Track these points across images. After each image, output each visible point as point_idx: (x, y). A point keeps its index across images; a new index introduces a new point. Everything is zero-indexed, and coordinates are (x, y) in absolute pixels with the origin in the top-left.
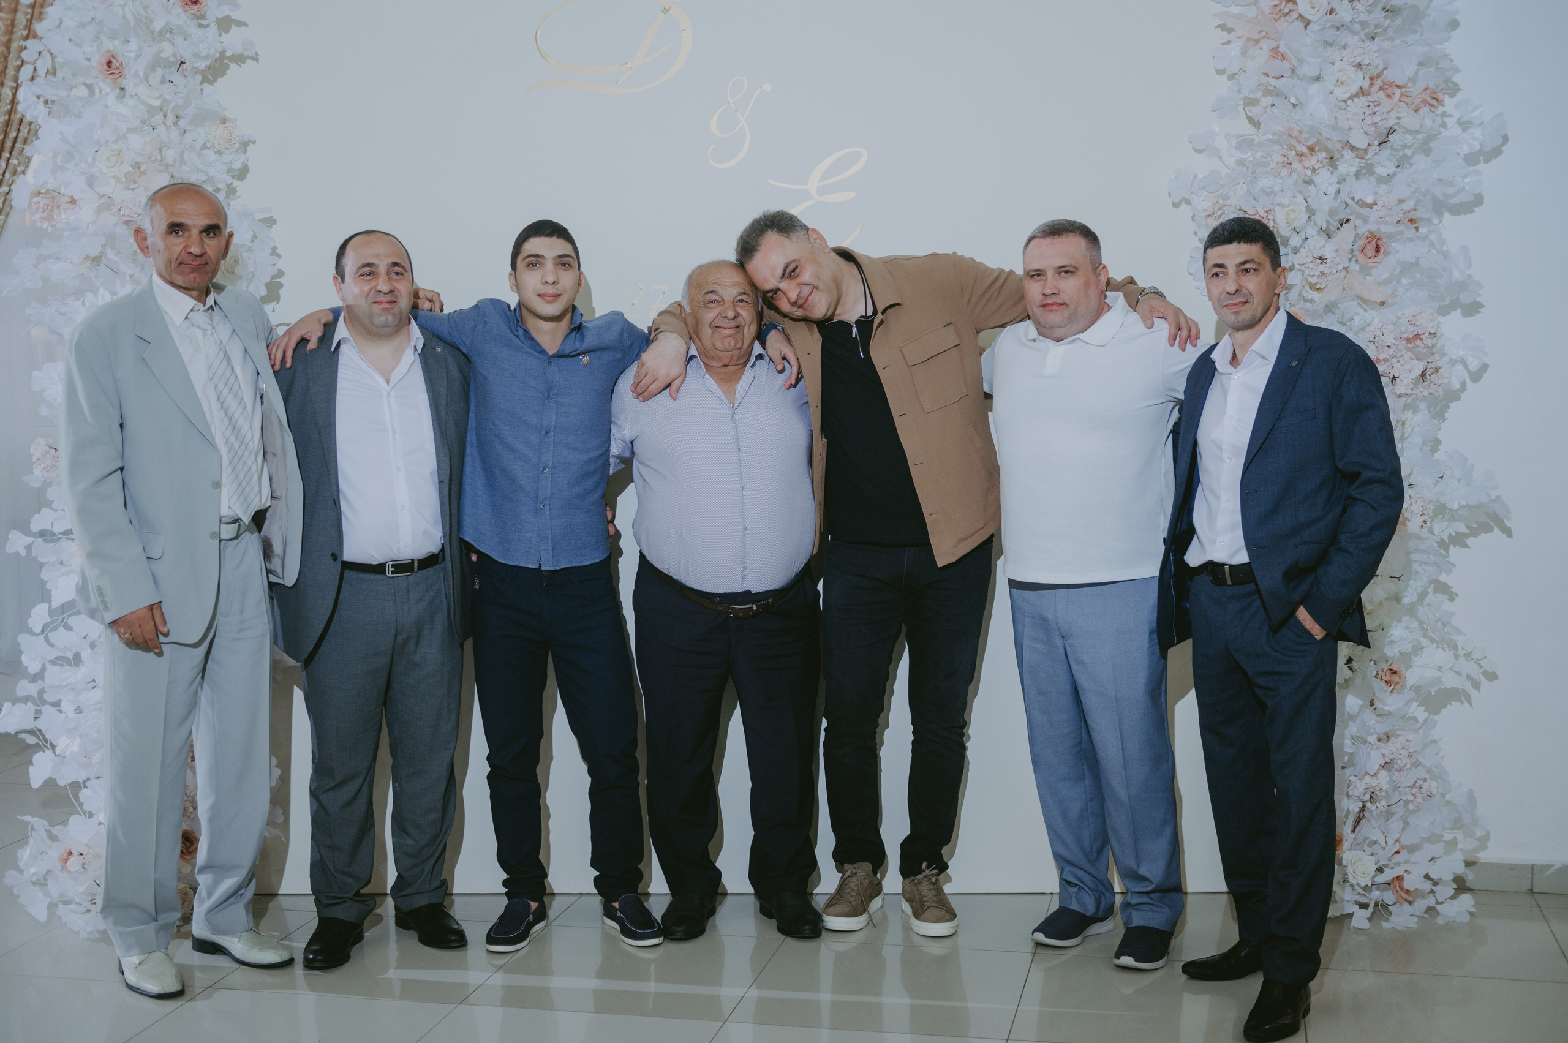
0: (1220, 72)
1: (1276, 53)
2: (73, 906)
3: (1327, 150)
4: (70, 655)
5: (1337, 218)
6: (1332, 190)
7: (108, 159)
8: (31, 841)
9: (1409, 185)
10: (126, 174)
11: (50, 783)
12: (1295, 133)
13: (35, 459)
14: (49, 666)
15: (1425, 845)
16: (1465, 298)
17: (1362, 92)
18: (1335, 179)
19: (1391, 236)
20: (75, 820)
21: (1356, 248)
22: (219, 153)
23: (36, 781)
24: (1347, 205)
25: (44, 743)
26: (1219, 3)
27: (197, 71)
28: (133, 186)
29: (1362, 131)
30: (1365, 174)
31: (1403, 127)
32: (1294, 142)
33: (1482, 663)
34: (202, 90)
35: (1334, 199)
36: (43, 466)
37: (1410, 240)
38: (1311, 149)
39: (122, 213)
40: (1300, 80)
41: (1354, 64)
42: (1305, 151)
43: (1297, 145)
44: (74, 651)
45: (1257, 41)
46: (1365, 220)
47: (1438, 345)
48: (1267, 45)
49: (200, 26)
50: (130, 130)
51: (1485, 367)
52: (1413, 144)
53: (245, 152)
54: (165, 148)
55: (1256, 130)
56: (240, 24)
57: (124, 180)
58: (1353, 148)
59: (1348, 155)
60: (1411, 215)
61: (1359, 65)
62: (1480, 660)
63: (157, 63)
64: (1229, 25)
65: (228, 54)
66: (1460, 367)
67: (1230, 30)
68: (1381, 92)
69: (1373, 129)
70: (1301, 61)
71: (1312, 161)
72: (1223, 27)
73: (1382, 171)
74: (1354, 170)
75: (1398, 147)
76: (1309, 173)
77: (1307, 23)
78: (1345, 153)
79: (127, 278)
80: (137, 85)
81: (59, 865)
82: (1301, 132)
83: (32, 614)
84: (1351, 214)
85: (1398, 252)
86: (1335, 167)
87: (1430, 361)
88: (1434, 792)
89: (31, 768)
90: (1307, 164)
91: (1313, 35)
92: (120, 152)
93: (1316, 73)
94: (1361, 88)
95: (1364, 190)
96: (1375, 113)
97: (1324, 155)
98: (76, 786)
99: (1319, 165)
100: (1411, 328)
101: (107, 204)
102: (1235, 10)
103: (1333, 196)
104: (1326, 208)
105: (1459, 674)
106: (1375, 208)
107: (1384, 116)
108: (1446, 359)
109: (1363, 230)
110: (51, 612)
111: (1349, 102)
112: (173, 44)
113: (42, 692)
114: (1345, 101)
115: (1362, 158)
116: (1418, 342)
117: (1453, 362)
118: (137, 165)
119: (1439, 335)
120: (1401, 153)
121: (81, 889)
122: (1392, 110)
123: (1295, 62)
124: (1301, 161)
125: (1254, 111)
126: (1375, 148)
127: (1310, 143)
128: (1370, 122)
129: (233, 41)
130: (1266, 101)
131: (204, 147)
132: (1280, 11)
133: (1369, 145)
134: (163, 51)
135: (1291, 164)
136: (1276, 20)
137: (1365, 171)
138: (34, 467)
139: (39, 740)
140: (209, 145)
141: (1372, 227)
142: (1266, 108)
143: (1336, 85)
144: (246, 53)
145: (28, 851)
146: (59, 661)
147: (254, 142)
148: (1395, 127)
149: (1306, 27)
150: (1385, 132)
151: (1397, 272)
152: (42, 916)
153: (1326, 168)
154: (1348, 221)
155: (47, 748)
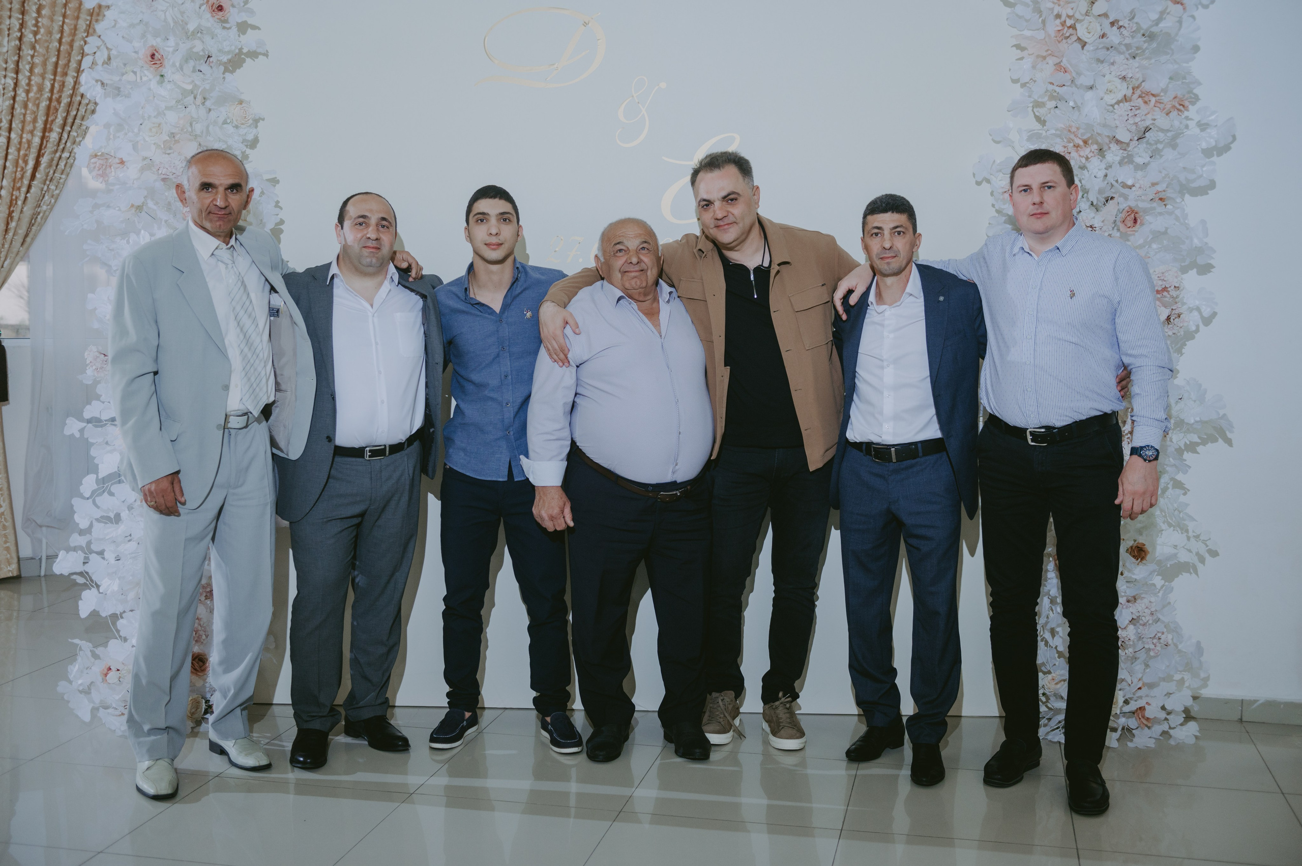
0: (1015, 81)
1: (1059, 67)
2: (110, 711)
3: (1097, 143)
4: (112, 515)
5: (1104, 196)
6: (1101, 174)
7: (151, 130)
8: (79, 659)
9: (1161, 172)
10: (164, 142)
11: (95, 614)
12: (1073, 129)
13: (88, 362)
14: (95, 523)
15: (1161, 683)
16: (1201, 261)
17: (1126, 99)
18: (1103, 166)
19: (1146, 211)
20: (113, 643)
21: (1118, 219)
22: (237, 127)
23: (84, 612)
24: (1112, 186)
25: (91, 583)
26: (1015, 28)
27: (220, 63)
28: (169, 152)
29: (1126, 128)
30: (1126, 163)
31: (1157, 126)
32: (1072, 136)
33: (1208, 543)
34: (224, 78)
35: (1103, 181)
36: (94, 367)
37: (1161, 214)
38: (1085, 142)
39: (160, 172)
40: (1078, 88)
41: (1120, 77)
42: (1081, 143)
43: (1075, 138)
44: (115, 512)
45: (1044, 58)
46: (1126, 198)
47: (1181, 296)
48: (1051, 61)
49: (224, 28)
50: (167, 108)
51: (1214, 314)
52: (1164, 140)
53: (256, 127)
54: (194, 123)
55: (1041, 126)
56: (255, 28)
57: (162, 146)
58: (1118, 142)
59: (1114, 147)
60: (1162, 195)
61: (1124, 78)
62: (1206, 541)
63: (190, 56)
64: (1023, 45)
65: (245, 51)
66: (1196, 313)
67: (1023, 49)
68: (1140, 99)
69: (1134, 127)
70: (1079, 74)
71: (1086, 151)
72: (1018, 47)
73: (1139, 160)
74: (1118, 159)
75: (1153, 142)
76: (1083, 160)
77: (1084, 45)
78: (1111, 145)
79: (163, 223)
80: (173, 73)
81: (100, 678)
82: (1078, 129)
83: (83, 482)
84: (1115, 193)
85: (1150, 223)
86: (1104, 157)
87: (1174, 308)
88: (1170, 642)
89: (80, 602)
90: (1082, 153)
91: (1088, 54)
92: (160, 125)
93: (1091, 84)
94: (1125, 96)
95: (1126, 175)
96: (1136, 115)
97: (1095, 147)
98: (115, 617)
99: (1092, 154)
100: (1160, 283)
101: (148, 165)
102: (1027, 33)
103: (1102, 178)
104: (1097, 188)
105: (1190, 551)
106: (1134, 189)
107: (1143, 118)
108: (1185, 307)
109: (1124, 205)
110: (98, 481)
111: (1116, 106)
112: (203, 42)
113: (89, 543)
114: (1113, 106)
115: (1125, 150)
116: (1165, 293)
117: (1191, 310)
118: (172, 135)
119: (1182, 288)
120: (1154, 147)
121: (117, 698)
122: (1149, 113)
123: (1074, 74)
124: (1077, 151)
125: (1041, 112)
126: (1135, 143)
127: (1085, 137)
128: (1132, 122)
129: (249, 41)
130: (1052, 104)
131: (225, 122)
132: (1062, 35)
133: (1131, 140)
134: (195, 46)
135: (1070, 153)
136: (1059, 42)
137: (1127, 160)
138: (87, 368)
139: (87, 581)
140: (228, 121)
141: (1132, 204)
142: (1050, 109)
143: (1106, 93)
144: (259, 50)
145: (77, 666)
146: (105, 519)
147: (263, 120)
148: (1151, 127)
149: (1083, 47)
150: (1143, 129)
151: (1150, 238)
152: (87, 718)
153: (1097, 157)
154: (1112, 198)
155: (93, 586)
